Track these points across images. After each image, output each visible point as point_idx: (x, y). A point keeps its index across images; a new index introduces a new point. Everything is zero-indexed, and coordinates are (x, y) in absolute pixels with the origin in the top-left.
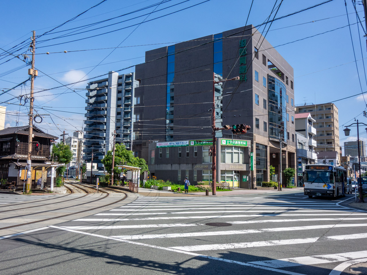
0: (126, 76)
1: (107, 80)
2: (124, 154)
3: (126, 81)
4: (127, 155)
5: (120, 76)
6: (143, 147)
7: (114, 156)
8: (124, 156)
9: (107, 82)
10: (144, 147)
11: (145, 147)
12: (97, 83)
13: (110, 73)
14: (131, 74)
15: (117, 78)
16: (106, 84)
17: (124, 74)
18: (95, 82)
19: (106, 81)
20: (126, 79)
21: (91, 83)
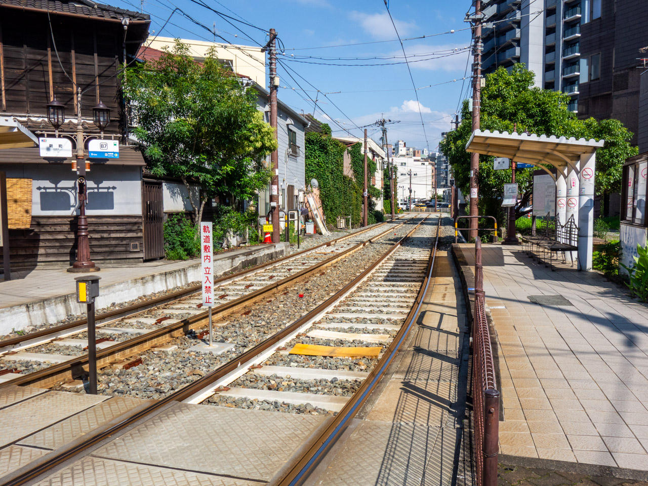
2: (528, 102)
4: (539, 105)
6: (616, 93)
7: (477, 113)
8: (527, 110)
10: (621, 92)
11: (625, 91)
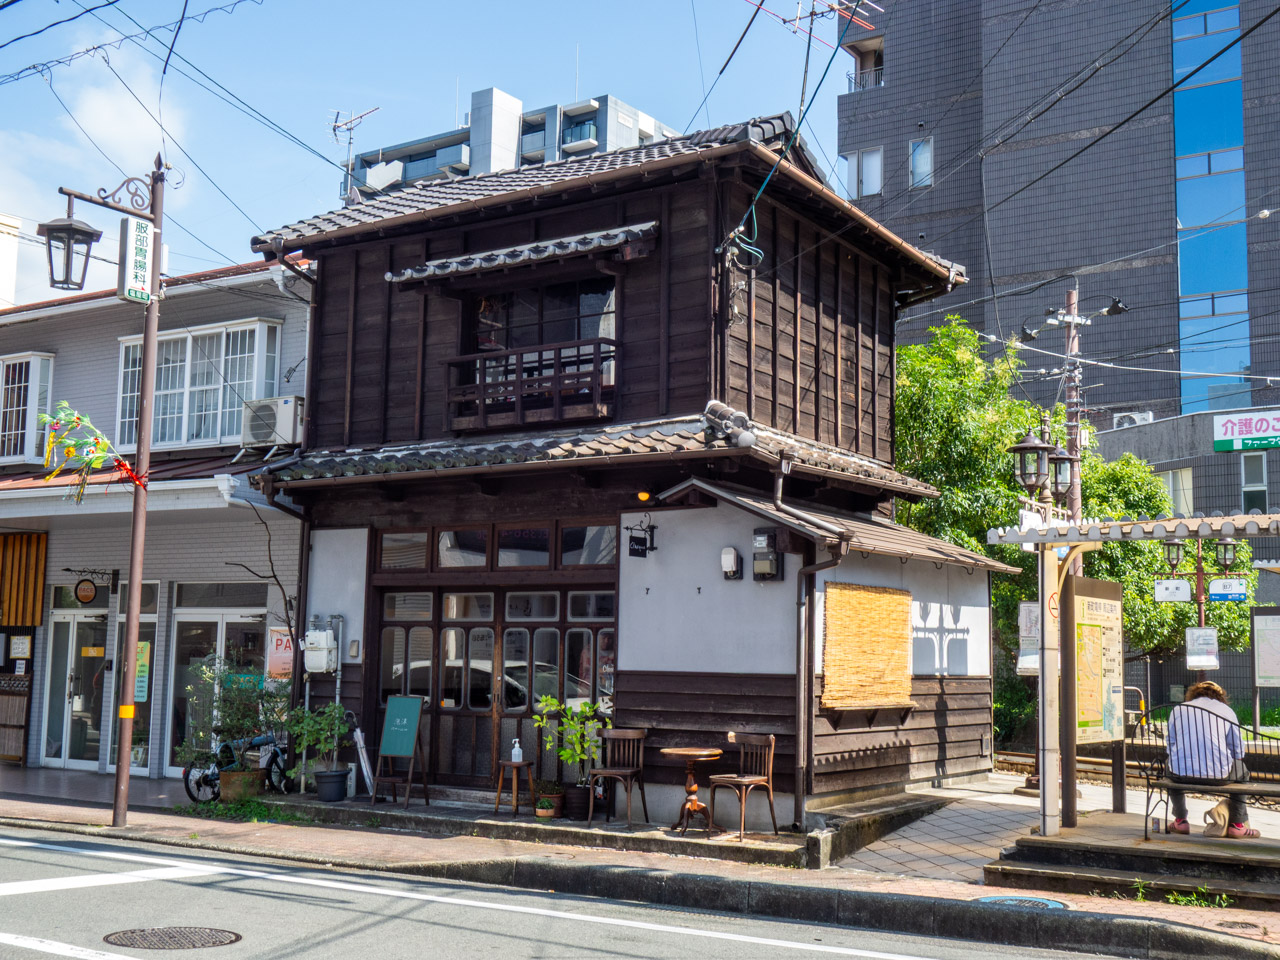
0: (565, 115)
1: (461, 138)
3: (564, 143)
5: (531, 118)
9: (465, 149)
12: (400, 159)
13: (482, 104)
14: (596, 104)
15: (515, 129)
16: (460, 161)
17: (555, 107)
18: (388, 157)
19: (462, 143)
20: (569, 132)
21: (367, 162)
